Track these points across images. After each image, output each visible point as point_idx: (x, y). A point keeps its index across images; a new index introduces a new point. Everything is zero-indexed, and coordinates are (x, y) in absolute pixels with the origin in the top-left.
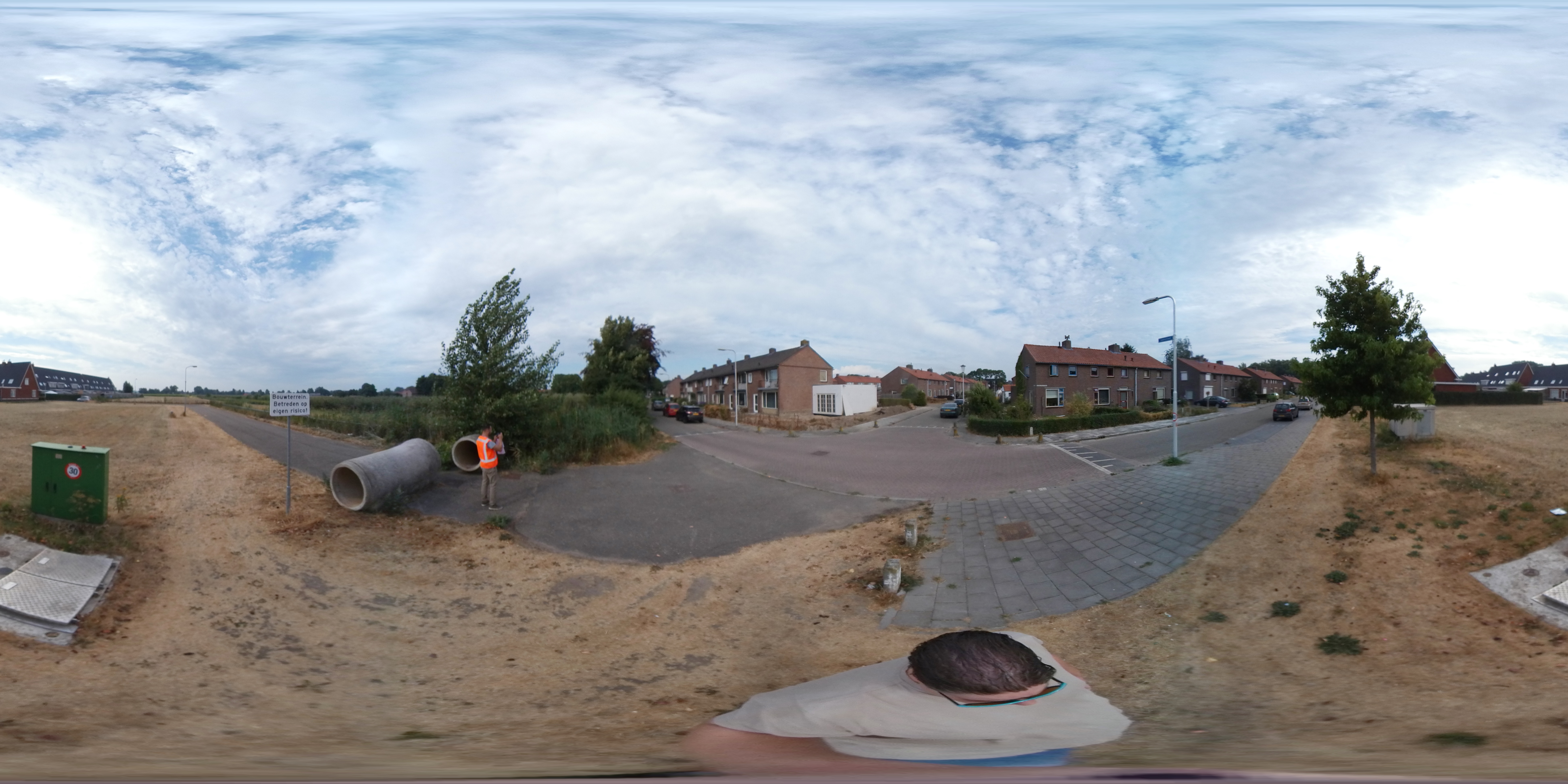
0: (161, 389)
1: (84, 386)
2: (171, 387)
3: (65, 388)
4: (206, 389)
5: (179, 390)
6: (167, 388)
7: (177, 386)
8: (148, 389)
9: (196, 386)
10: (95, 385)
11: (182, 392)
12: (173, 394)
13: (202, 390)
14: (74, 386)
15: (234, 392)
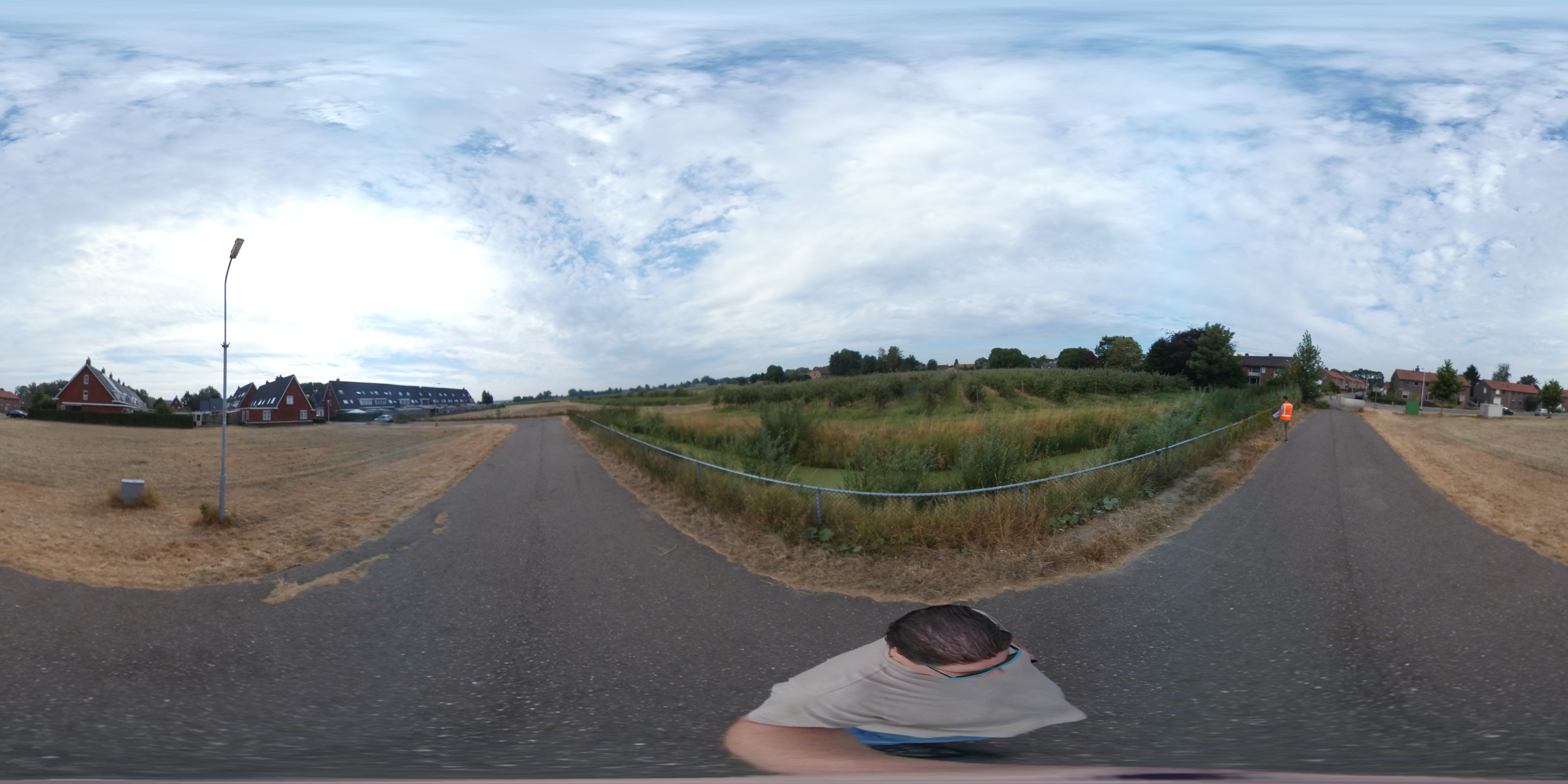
0: (535, 396)
2: (545, 393)
4: (581, 391)
5: (553, 394)
6: (541, 394)
7: (551, 391)
8: (521, 397)
9: (569, 389)
11: (557, 397)
12: (547, 399)
15: (610, 391)
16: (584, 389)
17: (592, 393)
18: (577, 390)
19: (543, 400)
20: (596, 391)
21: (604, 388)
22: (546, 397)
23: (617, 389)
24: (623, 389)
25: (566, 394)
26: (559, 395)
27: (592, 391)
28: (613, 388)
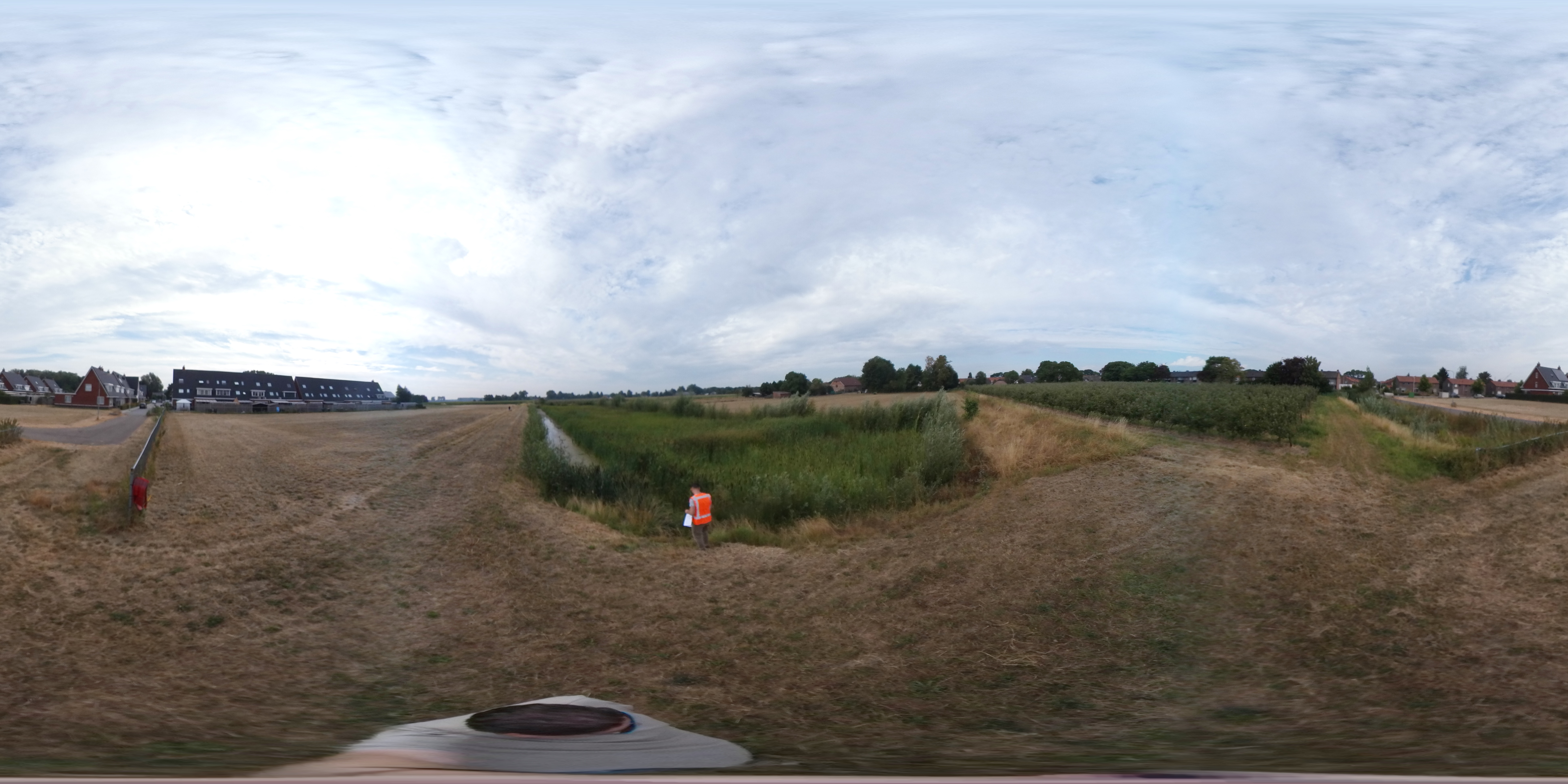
0: (509, 395)
2: (520, 392)
4: (560, 393)
5: (528, 395)
6: (515, 393)
7: (527, 391)
8: (494, 396)
9: (548, 390)
11: (533, 398)
12: (523, 401)
13: (556, 395)
16: (564, 392)
18: (557, 392)
20: (576, 394)
21: (585, 392)
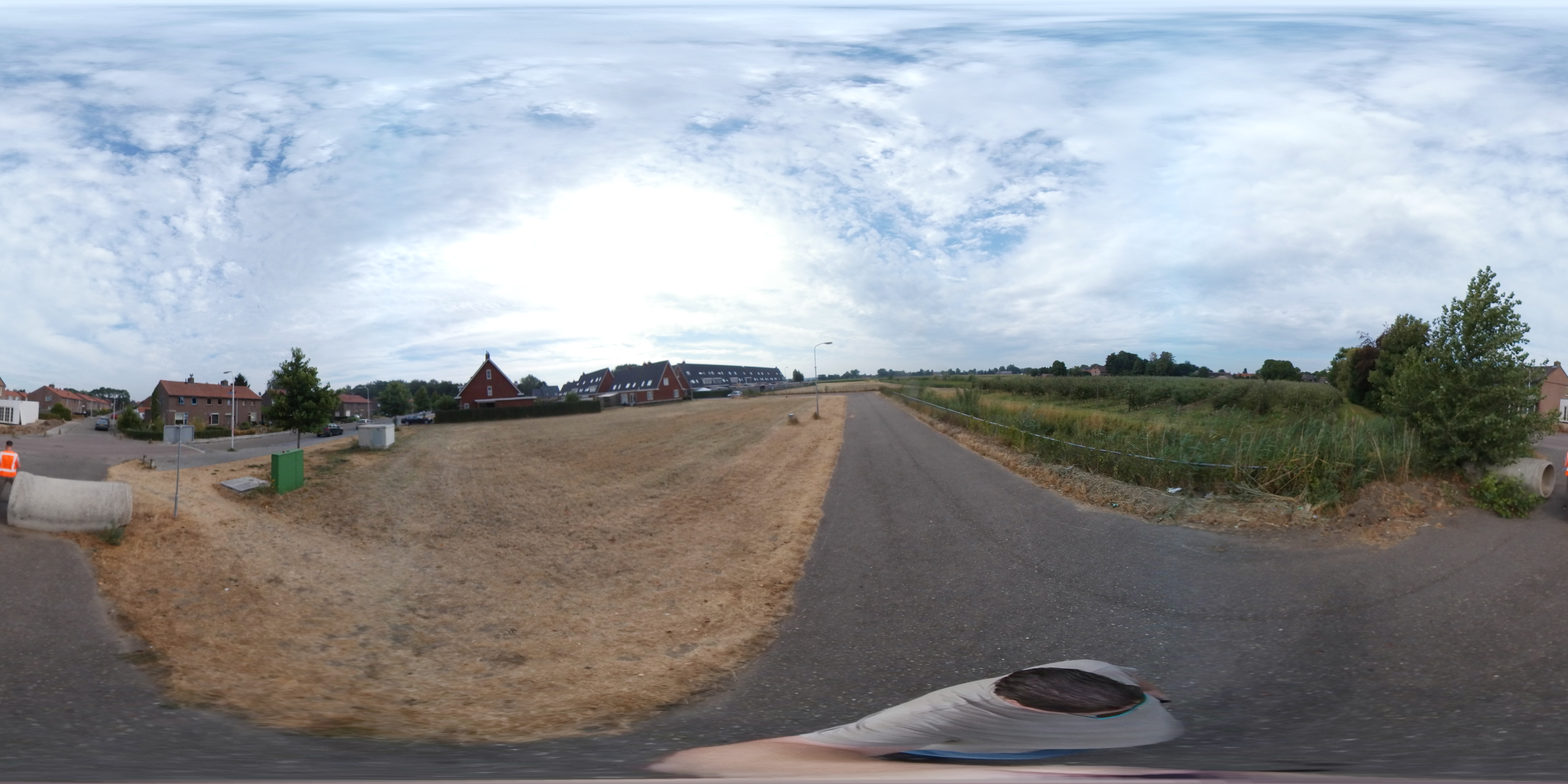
0: (841, 375)
1: (746, 379)
2: (852, 371)
3: (723, 383)
4: (891, 371)
5: (860, 374)
6: (847, 373)
7: (859, 370)
8: (827, 376)
9: (879, 369)
10: (758, 377)
11: (865, 376)
12: (855, 379)
13: (886, 372)
14: (733, 380)
15: (921, 373)
16: (894, 370)
17: (902, 374)
18: (888, 370)
19: (850, 379)
20: (907, 371)
21: (916, 370)
22: (853, 376)
23: (928, 371)
24: (934, 371)
25: (875, 373)
26: (868, 374)
27: (903, 372)
28: (925, 369)
